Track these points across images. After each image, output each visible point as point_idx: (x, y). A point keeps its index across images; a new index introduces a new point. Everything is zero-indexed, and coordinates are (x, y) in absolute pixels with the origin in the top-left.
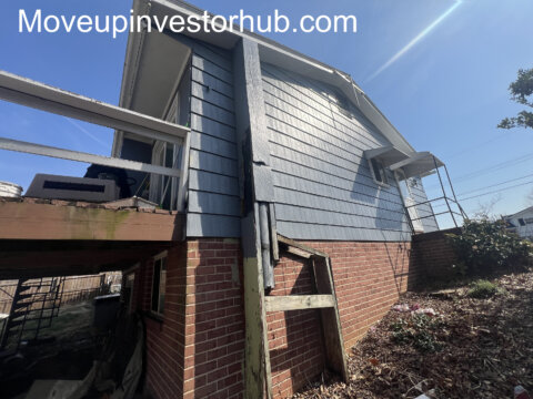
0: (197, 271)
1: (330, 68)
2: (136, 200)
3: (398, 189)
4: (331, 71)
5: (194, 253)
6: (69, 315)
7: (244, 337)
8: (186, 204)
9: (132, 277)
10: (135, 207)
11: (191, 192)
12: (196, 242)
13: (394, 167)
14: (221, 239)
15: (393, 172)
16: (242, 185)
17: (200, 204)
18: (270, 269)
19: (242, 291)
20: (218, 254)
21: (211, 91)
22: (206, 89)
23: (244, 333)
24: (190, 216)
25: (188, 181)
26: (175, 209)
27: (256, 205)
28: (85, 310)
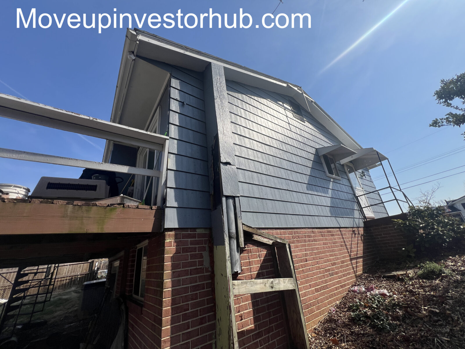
0: (173, 258)
1: (284, 82)
2: (123, 198)
3: (349, 180)
4: (285, 85)
5: (170, 242)
6: (60, 299)
7: (215, 319)
8: (164, 200)
9: (117, 264)
10: (122, 204)
11: (168, 189)
12: (173, 233)
13: (344, 161)
14: (194, 229)
15: (343, 165)
16: (212, 182)
17: (176, 200)
18: (237, 255)
19: (212, 277)
20: (192, 243)
21: (186, 106)
22: (182, 104)
23: (215, 315)
24: (167, 210)
25: (166, 181)
26: (155, 204)
27: (224, 199)
28: (74, 295)
